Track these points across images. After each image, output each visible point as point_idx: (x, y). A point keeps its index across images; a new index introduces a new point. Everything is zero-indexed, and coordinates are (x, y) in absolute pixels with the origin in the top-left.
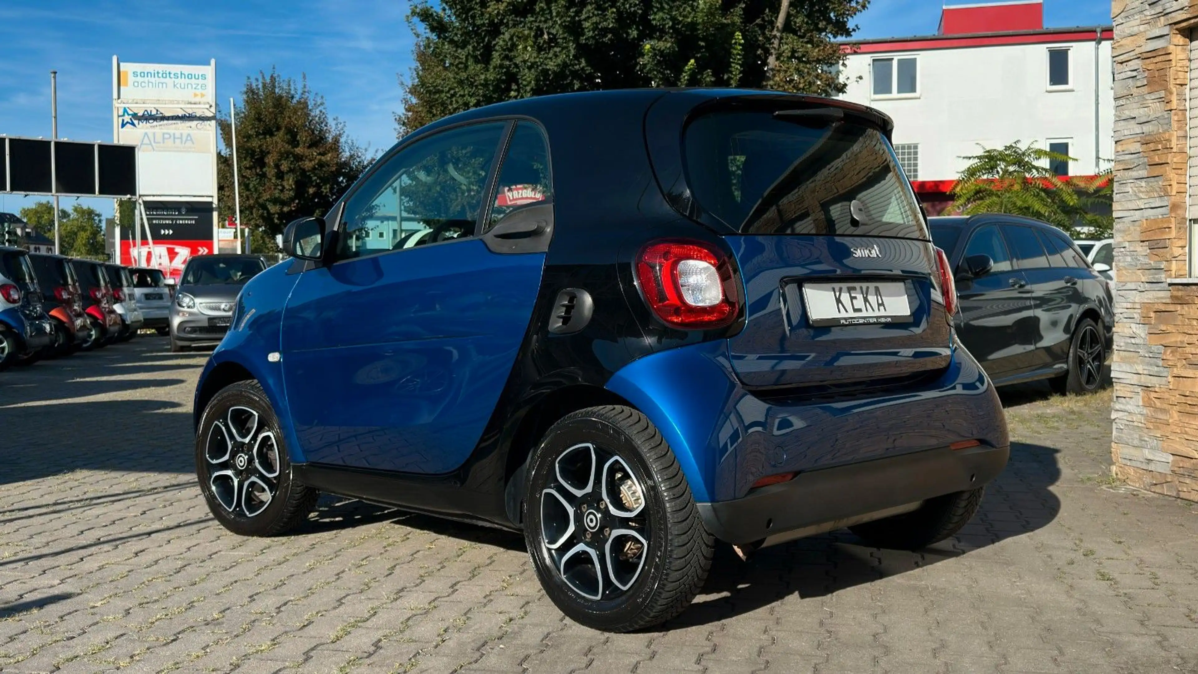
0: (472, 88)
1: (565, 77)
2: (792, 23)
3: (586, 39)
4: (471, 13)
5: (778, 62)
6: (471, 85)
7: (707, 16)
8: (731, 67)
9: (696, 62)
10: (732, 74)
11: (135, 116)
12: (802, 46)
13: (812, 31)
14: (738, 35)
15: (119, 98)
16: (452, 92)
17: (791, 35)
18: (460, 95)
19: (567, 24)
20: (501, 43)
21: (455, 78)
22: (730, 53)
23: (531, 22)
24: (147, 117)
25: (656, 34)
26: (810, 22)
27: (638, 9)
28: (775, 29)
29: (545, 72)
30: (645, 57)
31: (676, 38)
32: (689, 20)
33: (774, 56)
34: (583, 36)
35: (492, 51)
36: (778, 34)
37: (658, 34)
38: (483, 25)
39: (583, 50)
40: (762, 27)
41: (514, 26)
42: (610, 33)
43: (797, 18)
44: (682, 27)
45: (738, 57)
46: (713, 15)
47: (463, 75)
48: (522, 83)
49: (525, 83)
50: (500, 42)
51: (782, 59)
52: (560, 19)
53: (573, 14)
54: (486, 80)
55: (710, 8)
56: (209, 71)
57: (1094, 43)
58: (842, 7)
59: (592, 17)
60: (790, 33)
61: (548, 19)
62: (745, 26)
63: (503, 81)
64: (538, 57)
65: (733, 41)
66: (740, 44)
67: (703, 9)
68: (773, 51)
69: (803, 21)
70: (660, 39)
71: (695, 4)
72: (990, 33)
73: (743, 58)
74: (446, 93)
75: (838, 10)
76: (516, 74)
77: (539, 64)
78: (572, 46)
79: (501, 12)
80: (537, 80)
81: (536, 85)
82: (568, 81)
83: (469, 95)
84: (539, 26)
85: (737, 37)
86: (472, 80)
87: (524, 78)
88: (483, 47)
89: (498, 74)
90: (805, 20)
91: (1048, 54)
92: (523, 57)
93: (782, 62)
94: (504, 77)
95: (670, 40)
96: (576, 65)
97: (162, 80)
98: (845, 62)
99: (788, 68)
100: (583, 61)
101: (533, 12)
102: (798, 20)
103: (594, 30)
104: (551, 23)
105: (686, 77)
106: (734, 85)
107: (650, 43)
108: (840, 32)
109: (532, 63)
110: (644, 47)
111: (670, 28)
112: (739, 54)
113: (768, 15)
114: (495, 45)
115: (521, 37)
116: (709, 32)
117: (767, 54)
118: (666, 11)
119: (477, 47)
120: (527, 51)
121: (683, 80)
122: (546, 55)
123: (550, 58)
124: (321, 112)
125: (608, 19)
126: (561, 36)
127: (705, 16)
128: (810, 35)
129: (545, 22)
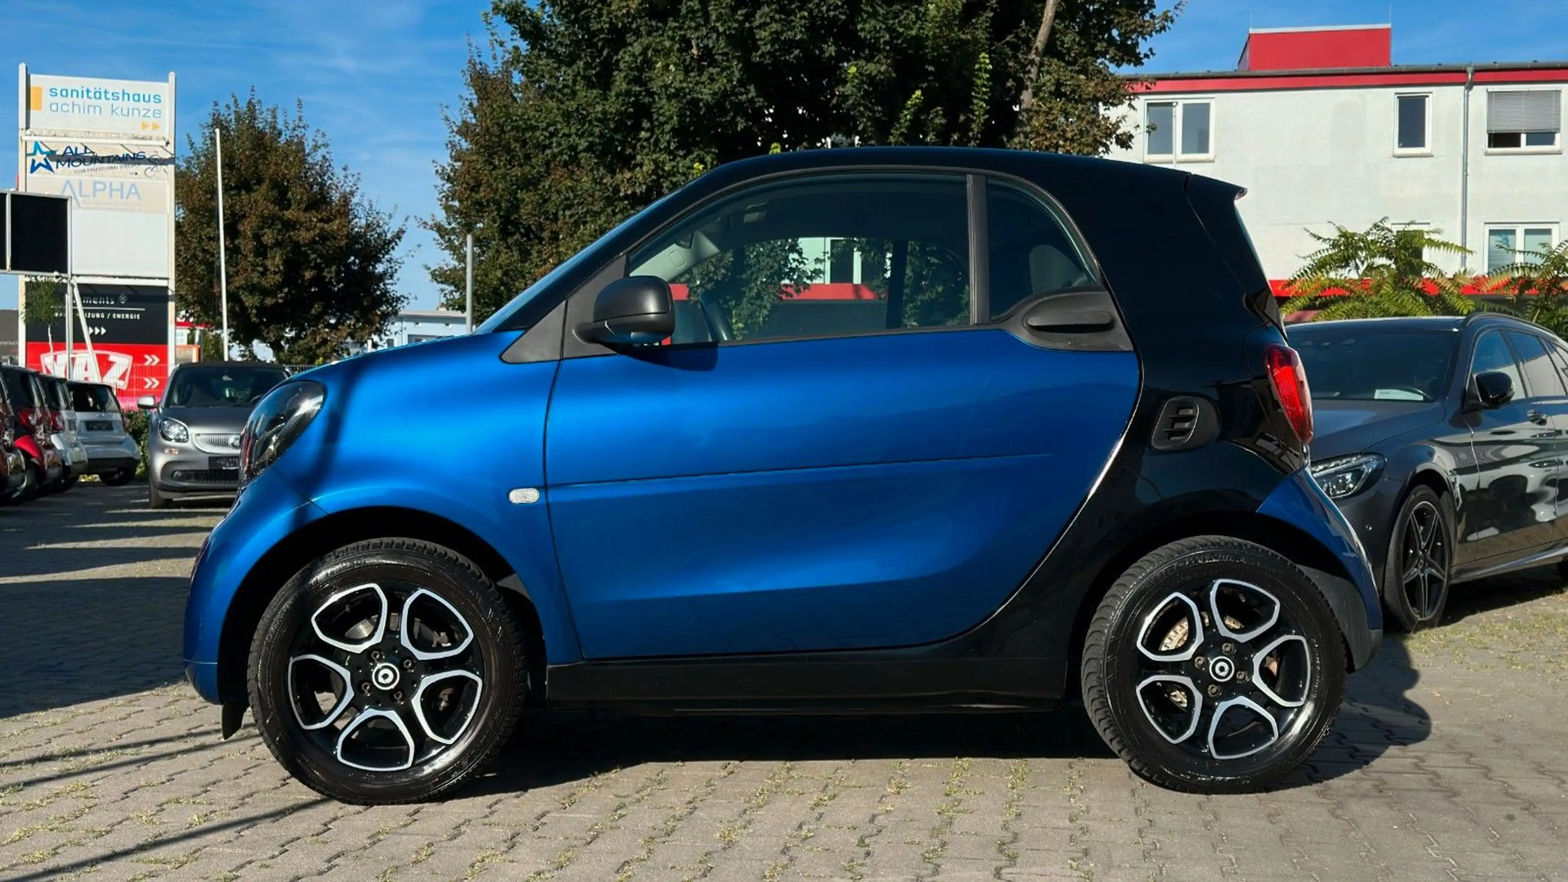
0: (584, 124)
1: (724, 112)
2: (1058, 43)
3: (760, 56)
4: (583, 13)
5: (1036, 99)
6: (583, 120)
7: (940, 27)
8: (973, 104)
9: (923, 94)
10: (974, 115)
11: (52, 155)
12: (1072, 77)
13: (1086, 56)
14: (984, 58)
15: (27, 128)
16: (552, 129)
17: (1056, 60)
18: (564, 135)
19: (733, 32)
20: (627, 58)
21: (559, 109)
22: (973, 84)
23: (674, 29)
24: (71, 158)
25: (864, 52)
26: (1083, 42)
27: (840, 13)
28: (1034, 51)
29: (695, 102)
30: (849, 85)
31: (893, 58)
32: (913, 33)
33: (1030, 90)
34: (757, 51)
35: (614, 71)
36: (1037, 59)
37: (867, 51)
38: (601, 30)
39: (752, 72)
40: (1015, 47)
41: (649, 34)
42: (797, 48)
43: (1066, 36)
44: (902, 42)
45: (984, 89)
46: (949, 26)
47: (572, 105)
48: (657, 119)
49: (662, 119)
50: (624, 57)
51: (1041, 95)
52: (722, 25)
53: (741, 18)
54: (604, 113)
55: (945, 16)
56: (166, 89)
57: (1463, 88)
58: (1133, 21)
59: (769, 24)
60: (1053, 57)
61: (700, 25)
62: (991, 45)
63: (630, 116)
64: (685, 80)
65: (977, 66)
66: (986, 71)
67: (935, 17)
68: (1028, 83)
69: (1074, 40)
70: (869, 59)
71: (922, 9)
72: (1315, 70)
73: (992, 91)
74: (543, 130)
75: (1127, 25)
76: (649, 106)
77: (687, 90)
78: (736, 68)
79: (632, 11)
80: (681, 116)
81: (679, 122)
82: (728, 118)
83: (577, 135)
84: (685, 35)
85: (982, 60)
86: (585, 113)
87: (661, 111)
88: (600, 63)
89: (623, 105)
90: (1077, 39)
91: (1397, 101)
92: (663, 81)
93: (1041, 99)
94: (631, 110)
95: (884, 61)
96: (742, 94)
97: (94, 102)
98: (1133, 103)
99: (1051, 109)
100: (752, 88)
101: (675, 14)
102: (1066, 39)
103: (773, 42)
104: (704, 31)
105: (908, 117)
106: (976, 130)
107: (856, 65)
108: (1126, 58)
109: (677, 90)
110: (846, 71)
111: (886, 43)
112: (984, 86)
113: (1024, 31)
114: (618, 61)
115: (659, 51)
116: (941, 52)
117: (1021, 87)
118: (880, 18)
119: (591, 64)
120: (668, 71)
121: (902, 121)
122: (698, 78)
123: (703, 83)
124: (324, 157)
125: (794, 27)
126: (720, 51)
127: (937, 28)
128: (1082, 60)
129: (697, 29)
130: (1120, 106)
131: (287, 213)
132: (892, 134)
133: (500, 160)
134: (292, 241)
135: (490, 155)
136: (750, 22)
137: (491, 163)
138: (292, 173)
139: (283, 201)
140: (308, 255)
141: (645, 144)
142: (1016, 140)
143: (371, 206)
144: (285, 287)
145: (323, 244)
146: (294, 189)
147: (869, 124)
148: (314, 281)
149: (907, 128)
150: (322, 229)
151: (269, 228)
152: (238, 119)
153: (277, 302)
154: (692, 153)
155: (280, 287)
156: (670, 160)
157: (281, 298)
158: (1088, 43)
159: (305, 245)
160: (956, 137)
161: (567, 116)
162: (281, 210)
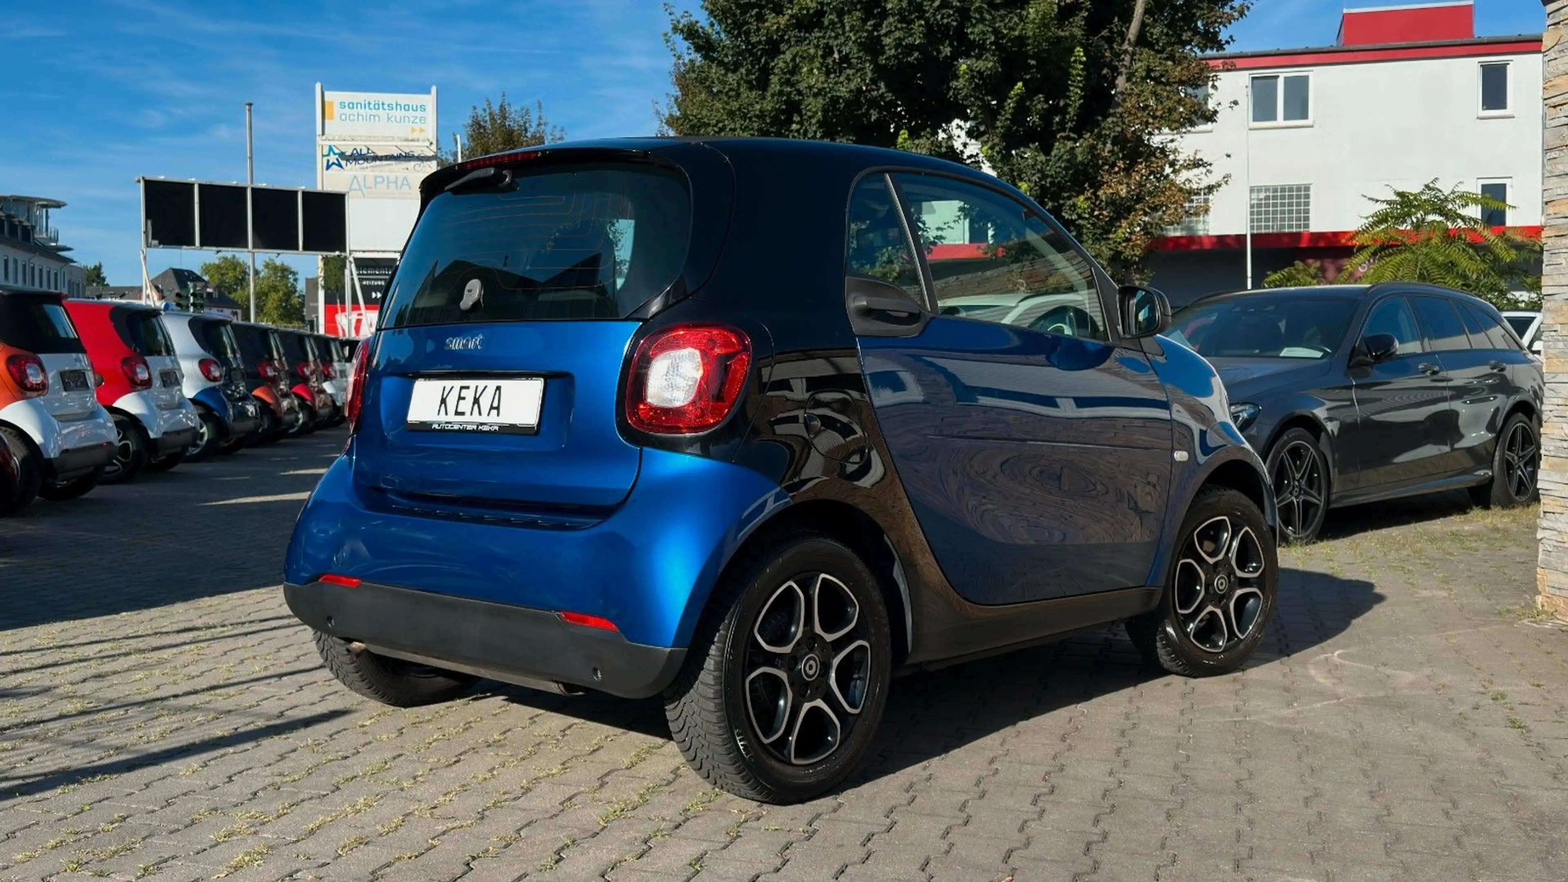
0: (745, 121)
1: (860, 106)
2: (1148, 34)
3: (886, 59)
4: (745, 29)
5: (1129, 83)
6: (744, 117)
7: (1038, 28)
8: (1070, 91)
9: (1024, 85)
10: (1071, 100)
11: (342, 155)
12: (1161, 64)
13: (1173, 44)
14: (1079, 51)
15: (323, 134)
16: (720, 125)
17: (1147, 49)
18: (731, 129)
19: (863, 40)
21: (724, 109)
22: (1068, 74)
23: (818, 38)
24: (357, 157)
25: (974, 51)
26: (1171, 33)
27: (952, 20)
28: (1127, 42)
29: (835, 100)
30: (960, 80)
31: (999, 56)
32: (1017, 33)
33: (1124, 76)
34: (883, 55)
35: (770, 75)
36: (1130, 49)
37: (977, 51)
38: (760, 42)
39: (881, 72)
40: (1109, 40)
41: (797, 43)
42: (916, 51)
43: (1154, 28)
44: (1007, 42)
45: (1079, 78)
46: (1046, 25)
47: (735, 105)
48: (805, 114)
49: (809, 114)
50: (780, 63)
51: (1134, 80)
52: (854, 35)
53: (870, 28)
54: (762, 110)
55: (1044, 18)
56: (429, 100)
57: (1540, 55)
58: (1213, 13)
59: (894, 32)
60: (1144, 47)
61: (839, 34)
62: (1087, 40)
63: (782, 112)
64: (826, 81)
65: (1073, 59)
66: (1081, 63)
67: (1035, 19)
68: (1122, 70)
69: (1162, 31)
70: (979, 57)
71: (1024, 13)
72: (1404, 44)
73: (1086, 79)
74: (713, 126)
75: (1208, 18)
76: (800, 102)
78: (869, 67)
79: (782, 26)
80: (825, 111)
81: (824, 116)
82: (863, 111)
83: (741, 129)
84: (828, 43)
85: (1077, 54)
86: (745, 111)
87: (808, 108)
88: (759, 69)
89: (777, 103)
90: (1165, 31)
91: (1482, 70)
92: (808, 83)
93: (1133, 84)
94: (784, 107)
95: (991, 58)
96: (873, 90)
97: (374, 112)
98: (1216, 82)
99: (1142, 91)
100: (882, 85)
101: (820, 26)
102: (1155, 31)
103: (896, 47)
104: (842, 39)
105: (1011, 105)
106: (1072, 114)
107: (967, 63)
108: (1210, 44)
109: (819, 90)
110: (959, 68)
111: (992, 43)
112: (1080, 75)
113: (1117, 25)
114: (773, 67)
115: (805, 58)
116: (1041, 48)
117: (1116, 73)
118: (987, 23)
119: (751, 70)
120: (813, 74)
121: (1007, 108)
122: (837, 79)
123: (841, 83)
125: (914, 34)
126: (855, 56)
127: (1036, 28)
128: (1170, 49)
129: (836, 38)
132: (999, 120)
136: (878, 31)
141: (797, 135)
142: (1111, 120)
147: (979, 112)
149: (1011, 114)
152: (493, 119)
158: (1175, 33)
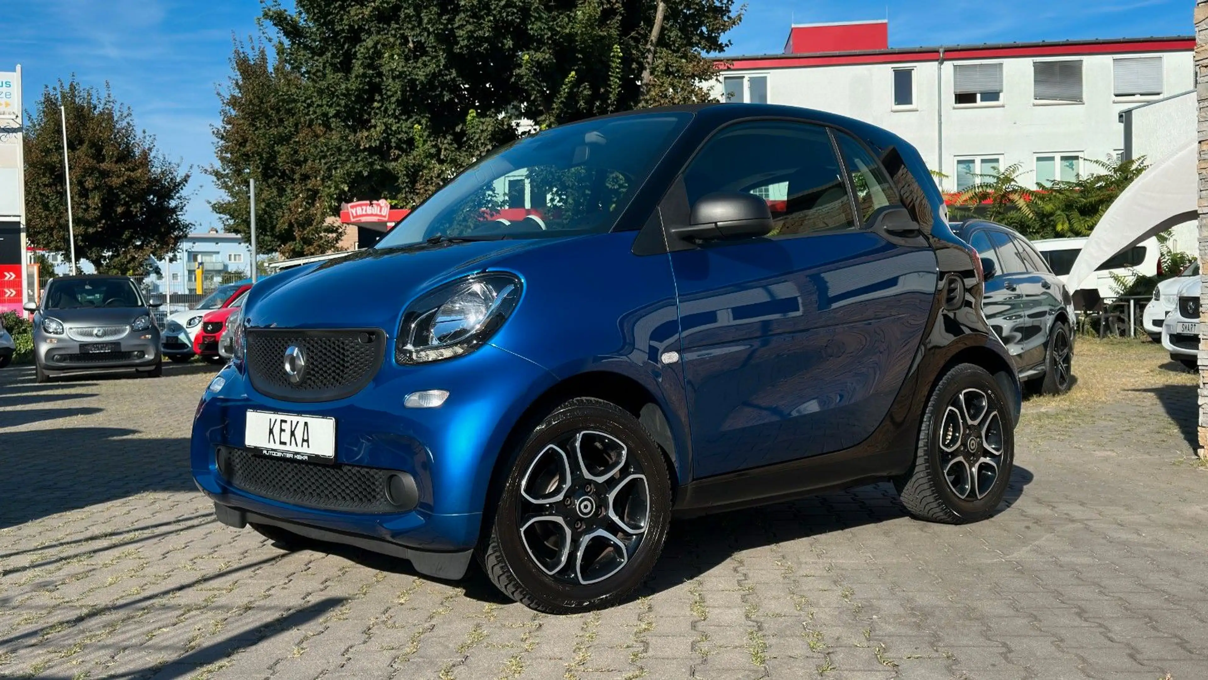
0: (333, 98)
1: (434, 88)
2: (666, 37)
3: (460, 48)
4: (329, 18)
5: (653, 77)
6: (332, 95)
8: (610, 80)
9: (576, 74)
10: (611, 88)
12: (677, 61)
13: (686, 46)
14: (617, 48)
16: (309, 101)
17: (665, 49)
18: (318, 105)
19: (440, 31)
20: (362, 50)
21: (314, 87)
22: (609, 66)
23: (395, 29)
25: (533, 45)
26: (683, 36)
27: (516, 18)
28: (649, 43)
29: (413, 82)
30: (523, 68)
31: (554, 49)
32: (567, 31)
33: (648, 70)
34: (457, 45)
35: (353, 59)
36: (652, 48)
37: (535, 44)
38: (343, 30)
39: (454, 60)
40: (636, 40)
41: (378, 33)
42: (486, 42)
43: (671, 32)
44: (559, 38)
45: (617, 70)
46: (592, 26)
47: (323, 84)
48: (386, 94)
49: (389, 93)
50: (360, 50)
51: (656, 73)
52: (431, 27)
53: (445, 22)
54: (347, 89)
55: (589, 19)
56: (14, 77)
57: (937, 63)
58: (717, 21)
59: (465, 25)
60: (663, 47)
61: (415, 26)
62: (620, 39)
63: (365, 91)
64: (405, 66)
65: (612, 54)
66: (619, 57)
67: (582, 20)
68: (647, 65)
69: (677, 35)
70: (537, 50)
71: (572, 14)
72: (837, 53)
73: (622, 71)
74: (302, 102)
75: (713, 24)
76: (380, 84)
77: (408, 73)
78: (442, 57)
79: (366, 16)
80: (404, 91)
81: (402, 95)
82: (437, 93)
83: (327, 105)
84: (404, 33)
85: (615, 50)
86: (333, 89)
87: (388, 88)
88: (343, 54)
89: (360, 84)
90: (679, 34)
91: (893, 74)
92: (390, 66)
93: (655, 77)
94: (367, 87)
95: (547, 51)
96: (446, 75)
98: (719, 78)
99: (663, 83)
100: (454, 71)
101: (397, 19)
102: (672, 34)
103: (469, 38)
104: (418, 31)
105: (566, 90)
106: (613, 99)
107: (528, 54)
108: (713, 47)
109: (400, 72)
110: (521, 59)
111: (548, 38)
112: (618, 68)
113: (642, 28)
114: (356, 52)
115: (386, 45)
116: (587, 44)
117: (642, 68)
118: (544, 21)
119: (336, 54)
120: (393, 59)
121: (562, 93)
122: (415, 64)
123: (418, 68)
124: (128, 123)
125: (484, 28)
126: (430, 45)
127: (583, 27)
128: (683, 49)
129: (412, 29)
130: (710, 81)
131: (102, 165)
132: (555, 102)
133: (261, 123)
134: (107, 186)
135: (253, 120)
136: (452, 25)
137: (254, 125)
138: (106, 136)
139: (99, 156)
140: (119, 196)
141: (377, 111)
142: (640, 105)
143: (165, 158)
144: (102, 219)
145: (130, 187)
146: (107, 147)
147: (538, 95)
148: (124, 215)
149: (565, 98)
150: (129, 176)
151: (89, 176)
152: (63, 96)
153: (97, 230)
154: (412, 117)
155: (98, 220)
156: (396, 123)
157: (100, 227)
158: (686, 35)
159: (116, 188)
160: (598, 104)
161: (321, 92)
162: (98, 162)
